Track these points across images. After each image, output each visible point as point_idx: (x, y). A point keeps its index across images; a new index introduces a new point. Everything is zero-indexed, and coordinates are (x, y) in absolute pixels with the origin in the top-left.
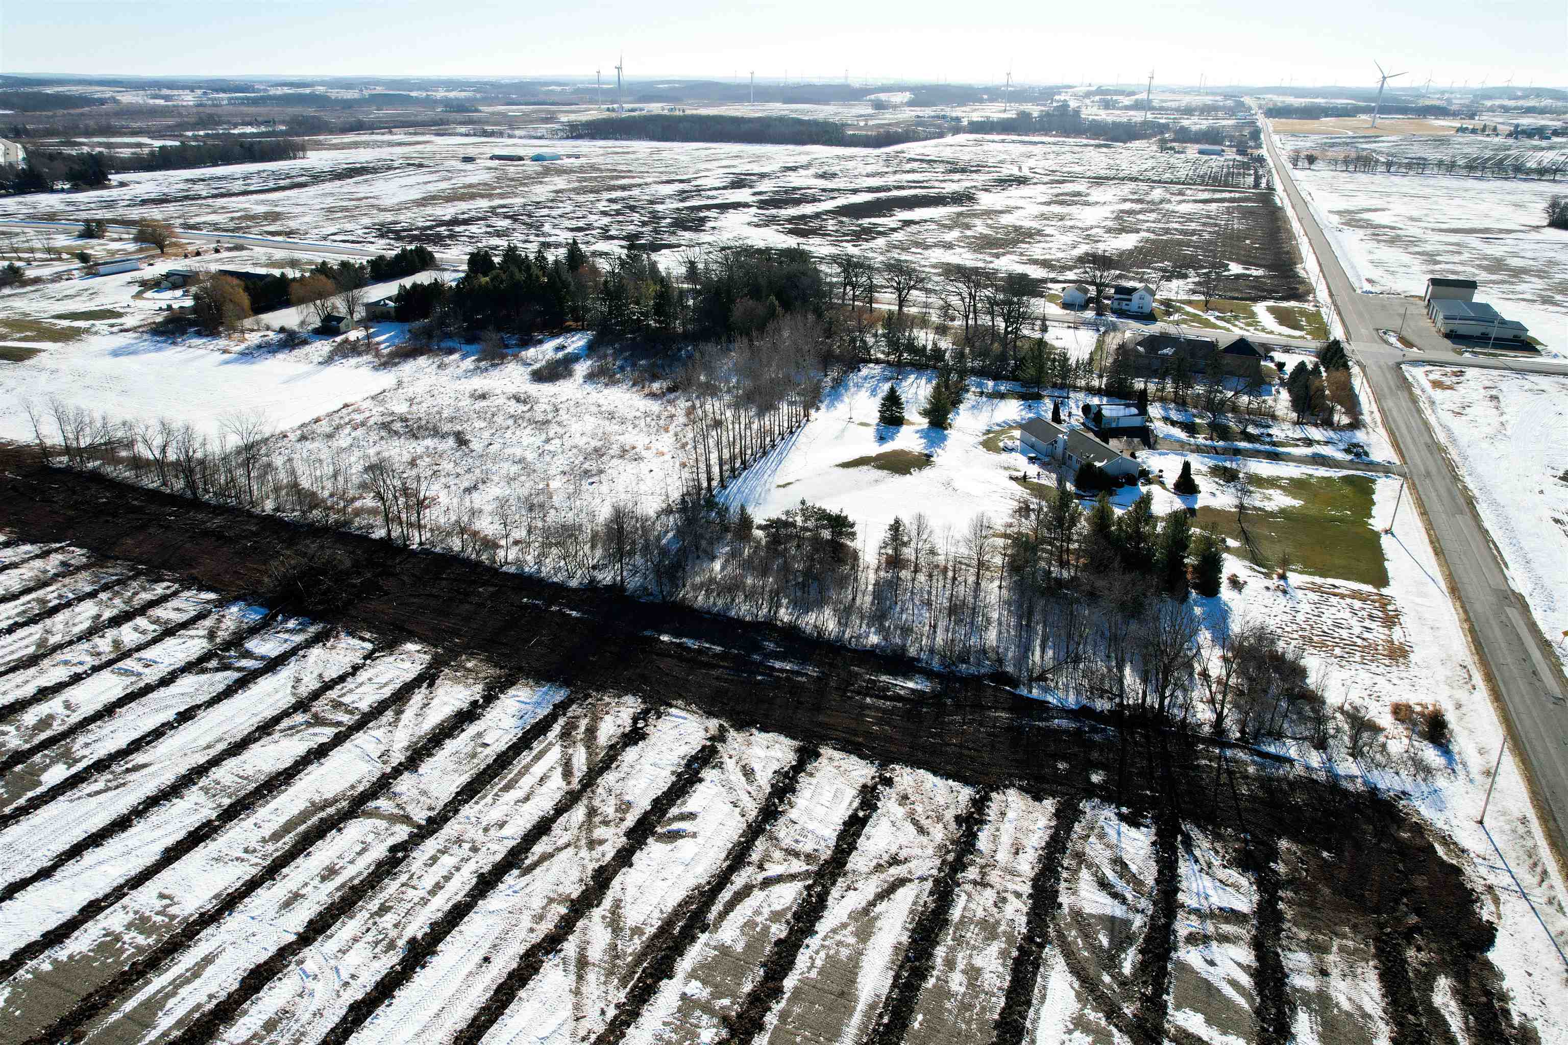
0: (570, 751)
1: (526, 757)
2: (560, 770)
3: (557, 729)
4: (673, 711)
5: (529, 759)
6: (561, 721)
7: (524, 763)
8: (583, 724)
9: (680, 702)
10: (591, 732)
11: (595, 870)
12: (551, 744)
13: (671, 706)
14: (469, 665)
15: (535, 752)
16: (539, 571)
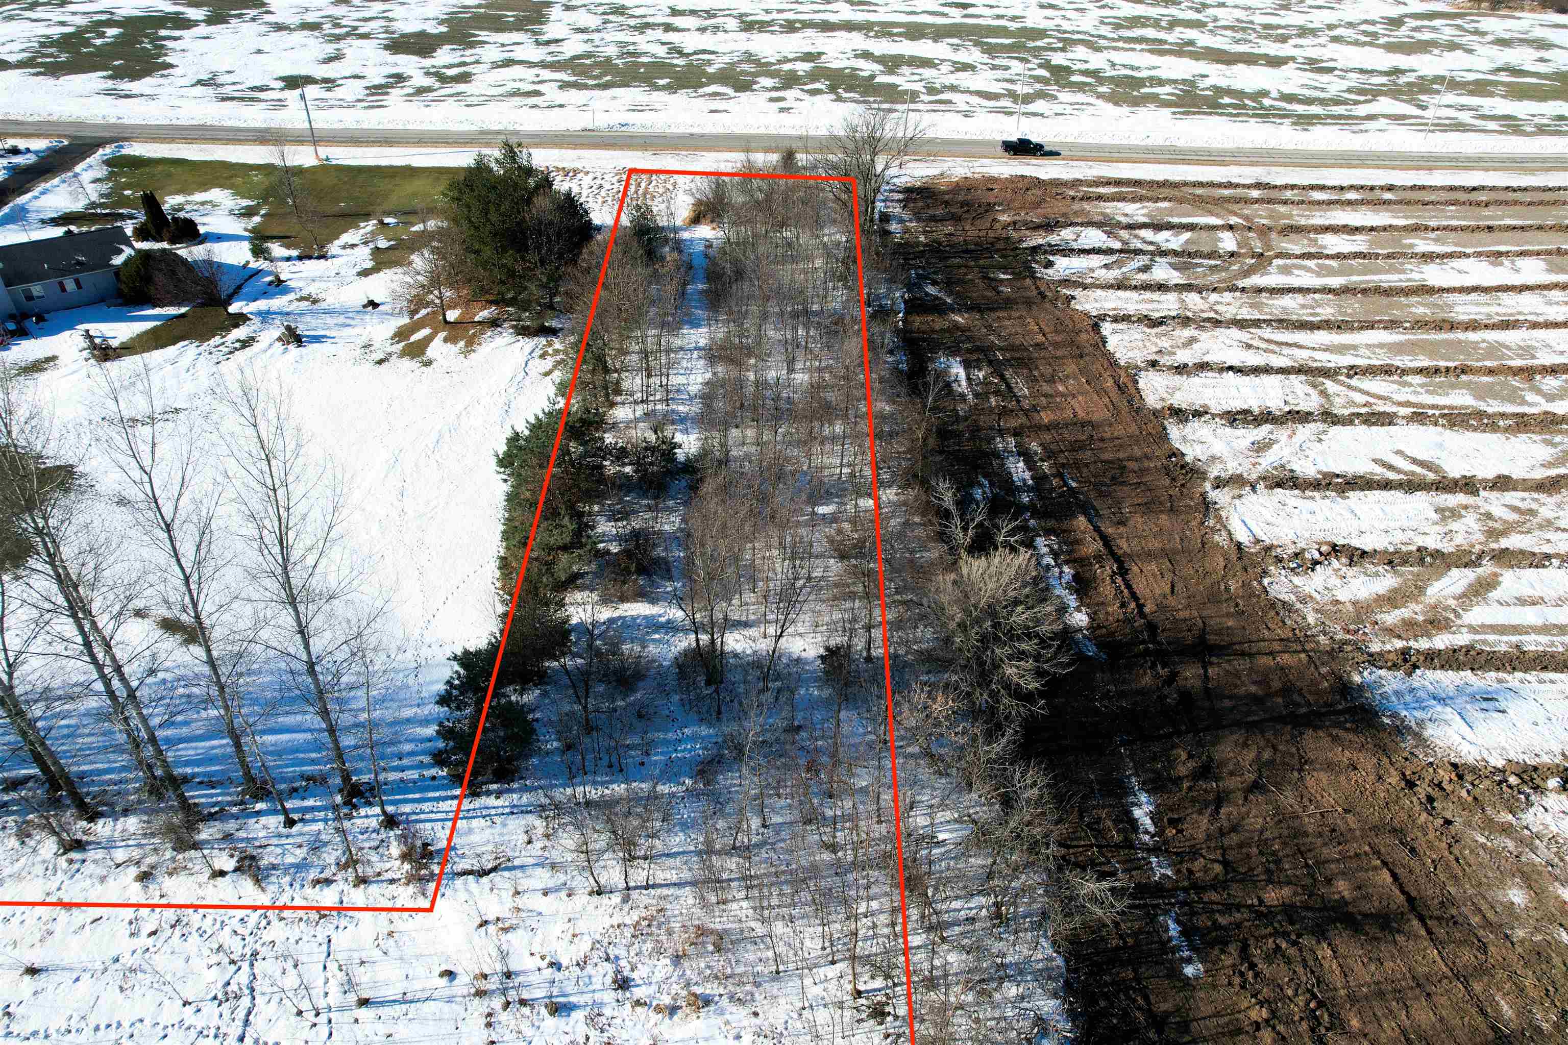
0: (1452, 603)
1: (1533, 643)
2: (1494, 595)
3: (1441, 641)
4: (1242, 536)
5: (1533, 637)
6: (1423, 644)
7: (1544, 639)
8: (1391, 618)
9: (1220, 539)
10: (1392, 600)
11: (1551, 495)
12: (1472, 629)
13: (1239, 545)
14: (1517, 896)
15: (1514, 639)
16: (1047, 974)
